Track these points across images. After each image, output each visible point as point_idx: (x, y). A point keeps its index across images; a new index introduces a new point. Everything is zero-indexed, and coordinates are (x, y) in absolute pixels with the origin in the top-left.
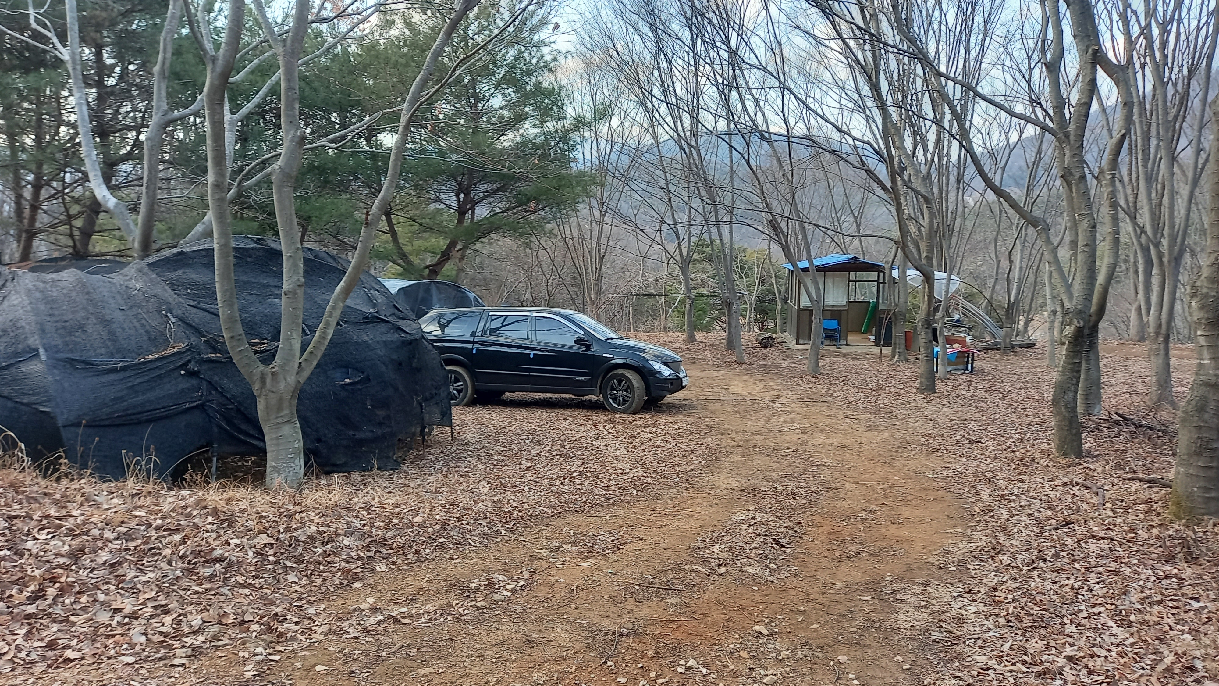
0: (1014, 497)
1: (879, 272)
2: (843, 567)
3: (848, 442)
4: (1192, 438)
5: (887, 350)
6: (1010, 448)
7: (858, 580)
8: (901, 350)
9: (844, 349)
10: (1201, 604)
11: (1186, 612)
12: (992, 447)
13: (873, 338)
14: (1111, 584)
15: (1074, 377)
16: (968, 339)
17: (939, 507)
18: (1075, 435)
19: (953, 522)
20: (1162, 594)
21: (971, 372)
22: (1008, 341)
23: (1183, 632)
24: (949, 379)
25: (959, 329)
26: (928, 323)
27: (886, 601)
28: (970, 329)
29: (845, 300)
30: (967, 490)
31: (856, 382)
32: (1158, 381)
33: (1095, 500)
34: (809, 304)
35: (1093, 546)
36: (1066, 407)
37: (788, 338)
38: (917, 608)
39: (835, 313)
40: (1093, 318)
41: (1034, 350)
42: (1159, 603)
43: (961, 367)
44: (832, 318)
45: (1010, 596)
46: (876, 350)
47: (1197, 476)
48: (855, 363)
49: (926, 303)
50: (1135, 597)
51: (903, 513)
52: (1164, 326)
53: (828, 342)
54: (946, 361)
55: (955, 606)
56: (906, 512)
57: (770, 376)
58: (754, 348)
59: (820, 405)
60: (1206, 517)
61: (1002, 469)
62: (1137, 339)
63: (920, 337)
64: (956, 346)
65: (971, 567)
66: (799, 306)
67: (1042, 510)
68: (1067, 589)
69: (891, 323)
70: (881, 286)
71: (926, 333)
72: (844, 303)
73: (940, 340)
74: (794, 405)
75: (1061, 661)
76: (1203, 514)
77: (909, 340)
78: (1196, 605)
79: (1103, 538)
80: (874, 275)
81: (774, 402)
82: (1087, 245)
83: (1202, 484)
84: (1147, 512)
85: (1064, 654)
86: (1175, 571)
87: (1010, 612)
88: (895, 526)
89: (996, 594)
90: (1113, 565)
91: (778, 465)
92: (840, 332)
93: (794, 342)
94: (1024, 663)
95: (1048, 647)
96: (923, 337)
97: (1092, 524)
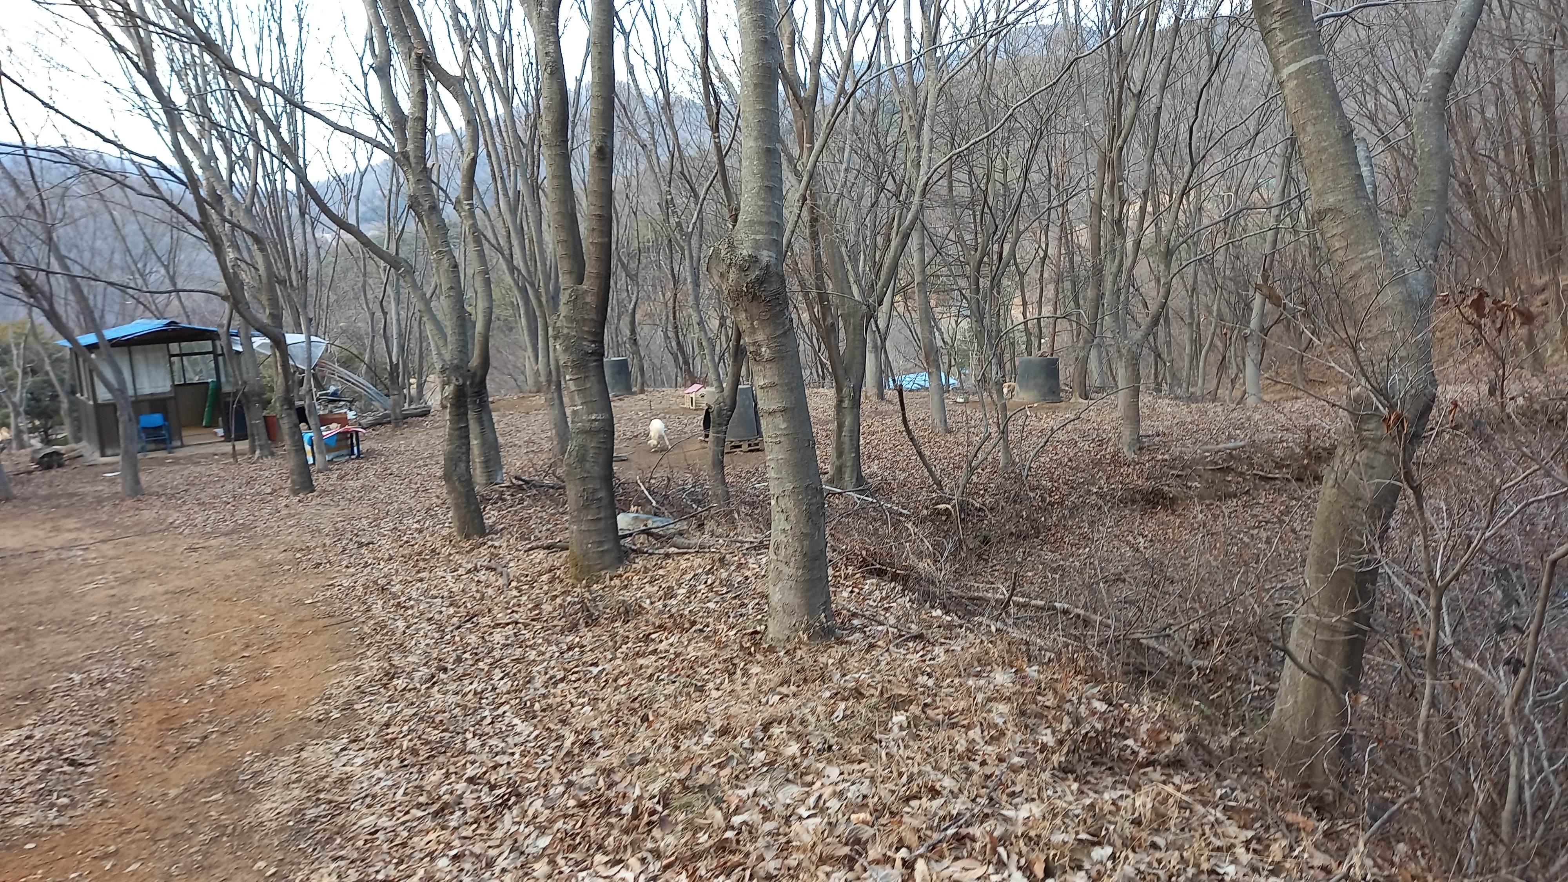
0: (412, 603)
1: (213, 340)
2: (182, 765)
3: (192, 583)
4: (578, 491)
5: (243, 446)
6: (407, 542)
7: (203, 776)
8: (262, 443)
9: (180, 453)
10: (600, 668)
11: (586, 682)
12: (386, 546)
13: (220, 432)
14: (515, 674)
15: (463, 444)
16: (351, 415)
17: (319, 640)
18: (474, 511)
19: (338, 655)
20: (565, 669)
21: (358, 457)
22: (398, 411)
23: (583, 705)
24: (330, 470)
25: (336, 404)
26: (288, 401)
27: (244, 791)
28: (351, 402)
29: (169, 383)
30: (355, 608)
31: (202, 495)
32: (558, 433)
33: (501, 582)
34: (109, 396)
35: (498, 637)
36: (460, 481)
37: (88, 450)
38: (287, 786)
39: (156, 403)
40: (479, 373)
41: (430, 418)
42: (562, 680)
43: (344, 452)
44: (153, 412)
45: (405, 728)
46: (227, 448)
47: (589, 531)
48: (198, 469)
49: (281, 376)
50: (538, 682)
51: (271, 661)
52: (554, 373)
53: (153, 446)
54: (323, 447)
55: (338, 764)
56: (277, 660)
57: (62, 512)
58: (30, 473)
59: (147, 538)
60: (603, 573)
61: (397, 571)
62: (535, 389)
63: (281, 422)
64: (334, 426)
65: (360, 706)
66: (95, 399)
67: (444, 609)
68: (470, 696)
69: (241, 407)
70: (220, 358)
71: (289, 415)
72: (168, 388)
73: (311, 421)
74: (104, 547)
75: (461, 786)
76: (600, 570)
77: (271, 428)
78: (595, 670)
79: (508, 624)
80: (208, 345)
81: (70, 548)
82: (451, 288)
83: (595, 538)
84: (551, 581)
85: (465, 777)
86: (577, 639)
87: (404, 748)
88: (261, 682)
89: (390, 731)
90: (518, 652)
91: (78, 643)
92: (169, 430)
93: (97, 454)
94: (419, 806)
95: (447, 775)
96: (285, 421)
97: (496, 610)
